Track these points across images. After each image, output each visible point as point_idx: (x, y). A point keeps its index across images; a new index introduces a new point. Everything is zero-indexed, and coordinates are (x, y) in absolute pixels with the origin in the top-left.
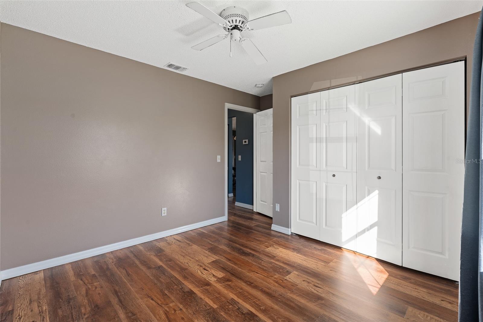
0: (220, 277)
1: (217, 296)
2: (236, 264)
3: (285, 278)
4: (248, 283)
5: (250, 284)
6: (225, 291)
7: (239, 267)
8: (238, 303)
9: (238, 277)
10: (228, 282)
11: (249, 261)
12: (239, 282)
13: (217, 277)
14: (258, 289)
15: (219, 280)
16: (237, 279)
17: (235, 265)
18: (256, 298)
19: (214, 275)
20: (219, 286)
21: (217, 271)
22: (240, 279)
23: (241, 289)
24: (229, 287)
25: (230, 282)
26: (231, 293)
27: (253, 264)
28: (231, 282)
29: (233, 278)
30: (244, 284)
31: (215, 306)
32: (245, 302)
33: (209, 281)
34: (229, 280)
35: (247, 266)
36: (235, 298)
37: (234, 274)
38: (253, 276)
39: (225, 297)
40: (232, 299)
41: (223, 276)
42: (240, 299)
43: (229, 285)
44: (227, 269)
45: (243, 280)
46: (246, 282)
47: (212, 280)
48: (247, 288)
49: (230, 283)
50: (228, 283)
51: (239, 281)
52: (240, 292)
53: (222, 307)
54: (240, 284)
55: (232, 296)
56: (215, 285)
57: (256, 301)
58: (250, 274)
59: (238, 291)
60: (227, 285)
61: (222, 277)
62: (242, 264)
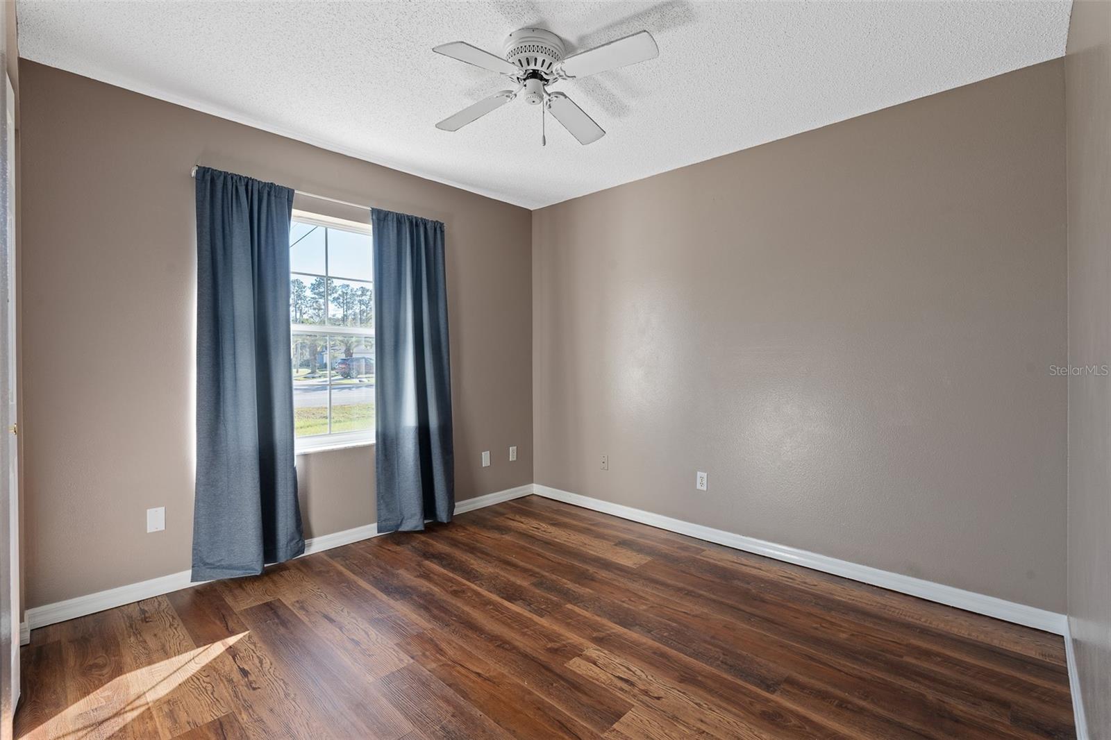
0: (577, 660)
1: (570, 621)
2: (539, 709)
3: (412, 661)
4: (508, 646)
5: (502, 644)
6: (557, 628)
7: (530, 693)
8: (530, 611)
9: (532, 660)
10: (556, 647)
11: (493, 724)
12: (530, 647)
13: (584, 659)
14: (489, 634)
15: (577, 652)
16: (534, 655)
17: (542, 702)
18: (497, 619)
19: (595, 663)
20: (573, 637)
21: (591, 677)
22: (525, 656)
23: (524, 634)
24: (550, 637)
25: (550, 649)
26: (545, 625)
27: (481, 707)
28: (548, 647)
29: (543, 657)
30: (517, 644)
31: (569, 606)
32: (518, 613)
33: (600, 648)
34: (554, 651)
35: (503, 698)
36: (536, 618)
37: (543, 670)
38: (493, 666)
39: (556, 618)
40: (542, 616)
41: (571, 662)
42: (527, 617)
43: (551, 640)
44: (563, 686)
45: (520, 653)
46: (514, 649)
47: (593, 651)
48: (513, 635)
49: (550, 645)
50: (553, 646)
51: (528, 650)
52: (527, 627)
53: (557, 606)
54: (527, 643)
55: (544, 622)
56: (582, 640)
57: (497, 615)
58: (500, 670)
59: (531, 630)
60: (555, 641)
61: (571, 659)
62: (518, 706)
